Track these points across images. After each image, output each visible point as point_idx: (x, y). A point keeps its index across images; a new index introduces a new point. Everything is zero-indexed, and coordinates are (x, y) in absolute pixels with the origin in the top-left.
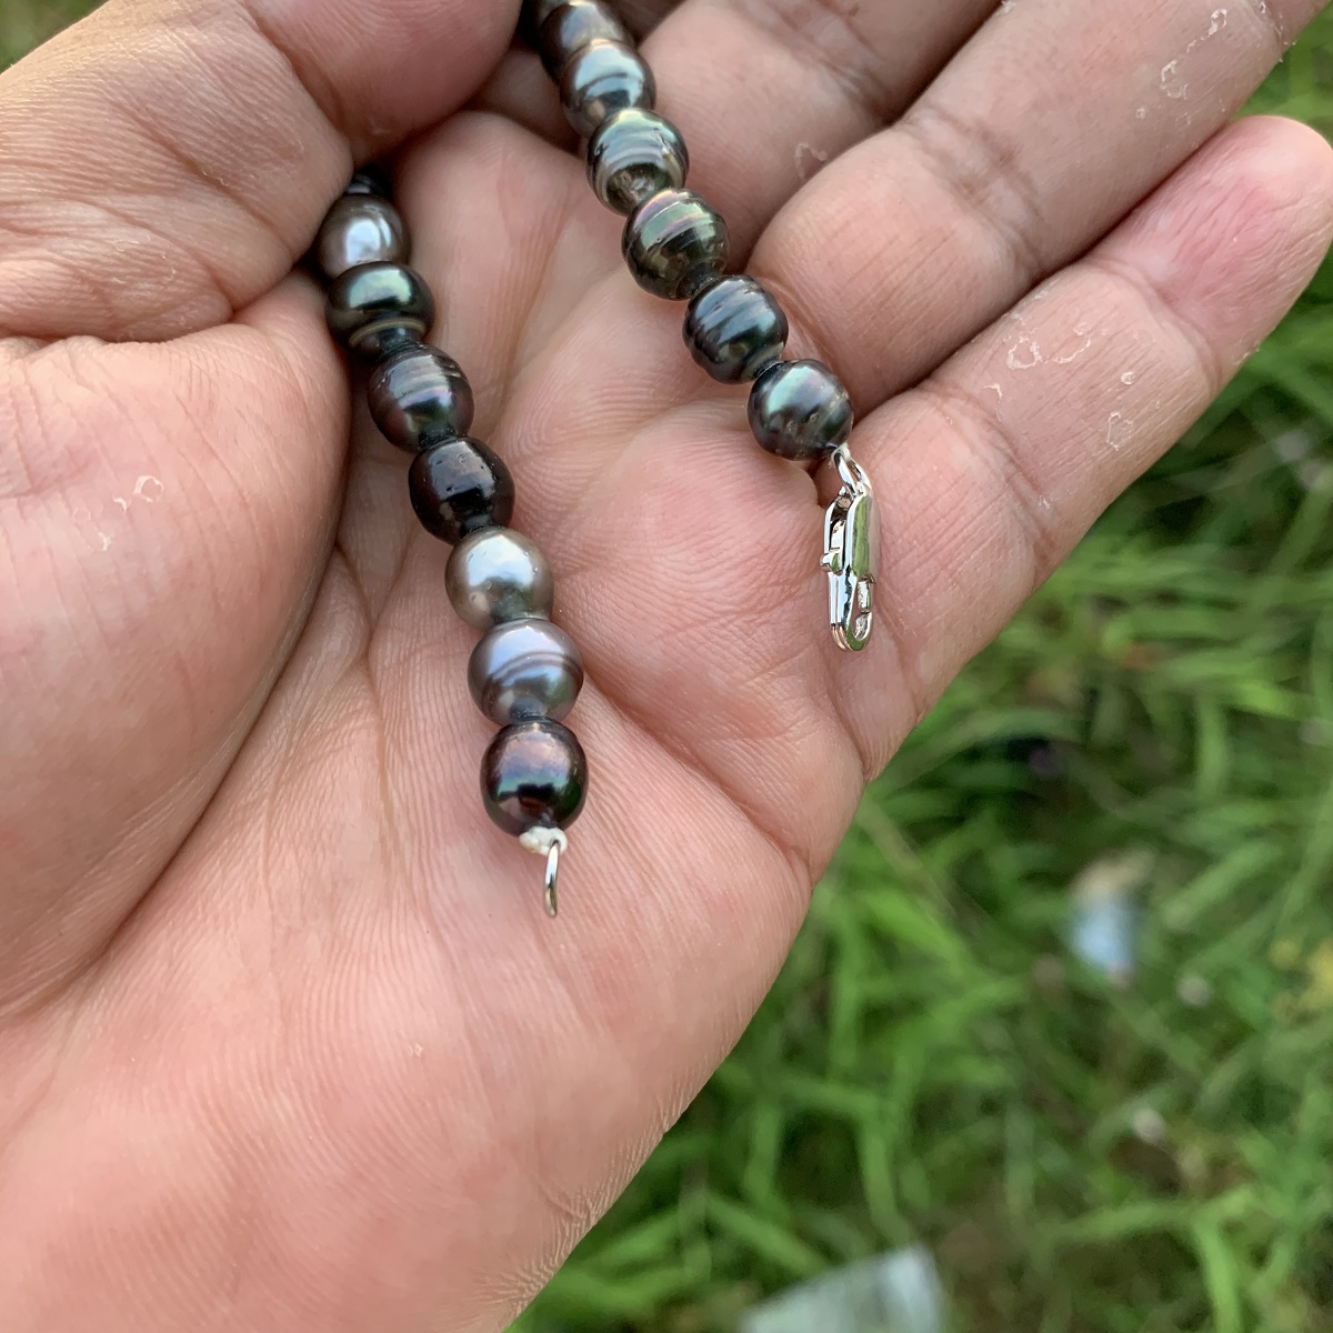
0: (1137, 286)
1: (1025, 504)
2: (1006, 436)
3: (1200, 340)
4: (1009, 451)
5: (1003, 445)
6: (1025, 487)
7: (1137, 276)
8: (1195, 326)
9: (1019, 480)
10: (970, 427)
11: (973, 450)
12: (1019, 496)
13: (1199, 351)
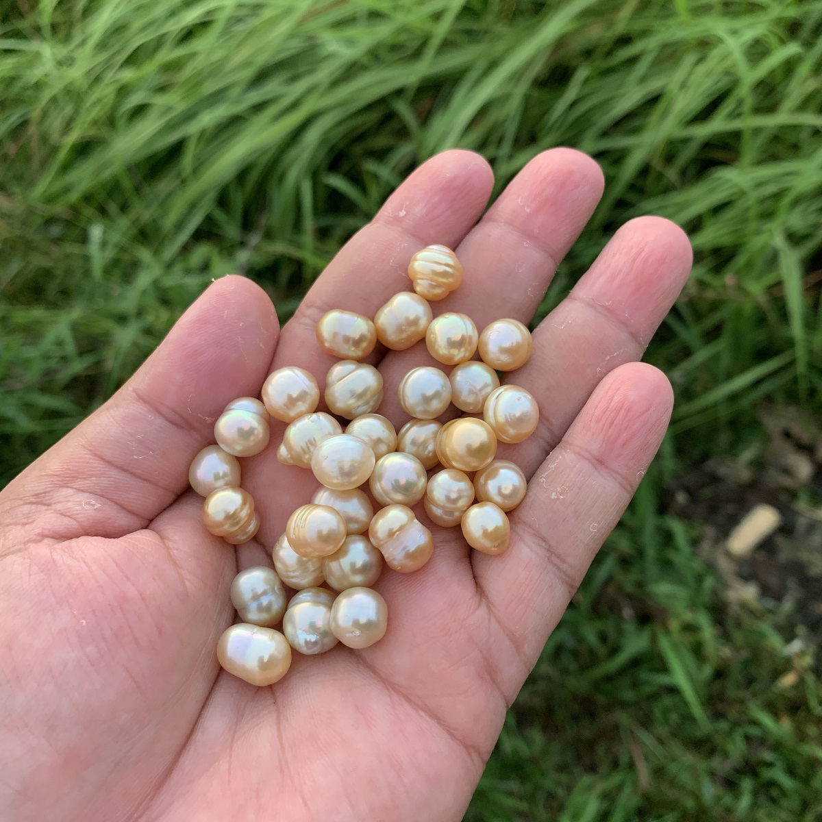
0: (587, 459)
1: (558, 568)
2: (543, 539)
3: (620, 479)
4: (547, 547)
5: (543, 544)
6: (557, 561)
7: (587, 455)
8: (617, 473)
9: (553, 558)
10: (528, 538)
11: (531, 550)
12: (555, 565)
13: (620, 483)
